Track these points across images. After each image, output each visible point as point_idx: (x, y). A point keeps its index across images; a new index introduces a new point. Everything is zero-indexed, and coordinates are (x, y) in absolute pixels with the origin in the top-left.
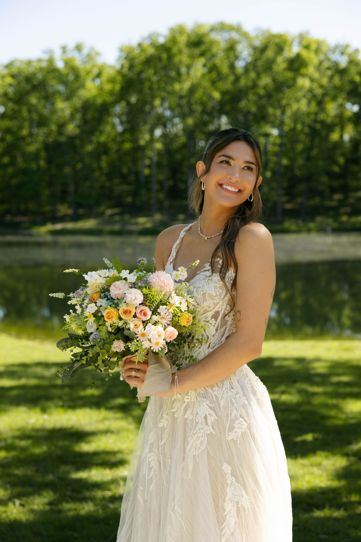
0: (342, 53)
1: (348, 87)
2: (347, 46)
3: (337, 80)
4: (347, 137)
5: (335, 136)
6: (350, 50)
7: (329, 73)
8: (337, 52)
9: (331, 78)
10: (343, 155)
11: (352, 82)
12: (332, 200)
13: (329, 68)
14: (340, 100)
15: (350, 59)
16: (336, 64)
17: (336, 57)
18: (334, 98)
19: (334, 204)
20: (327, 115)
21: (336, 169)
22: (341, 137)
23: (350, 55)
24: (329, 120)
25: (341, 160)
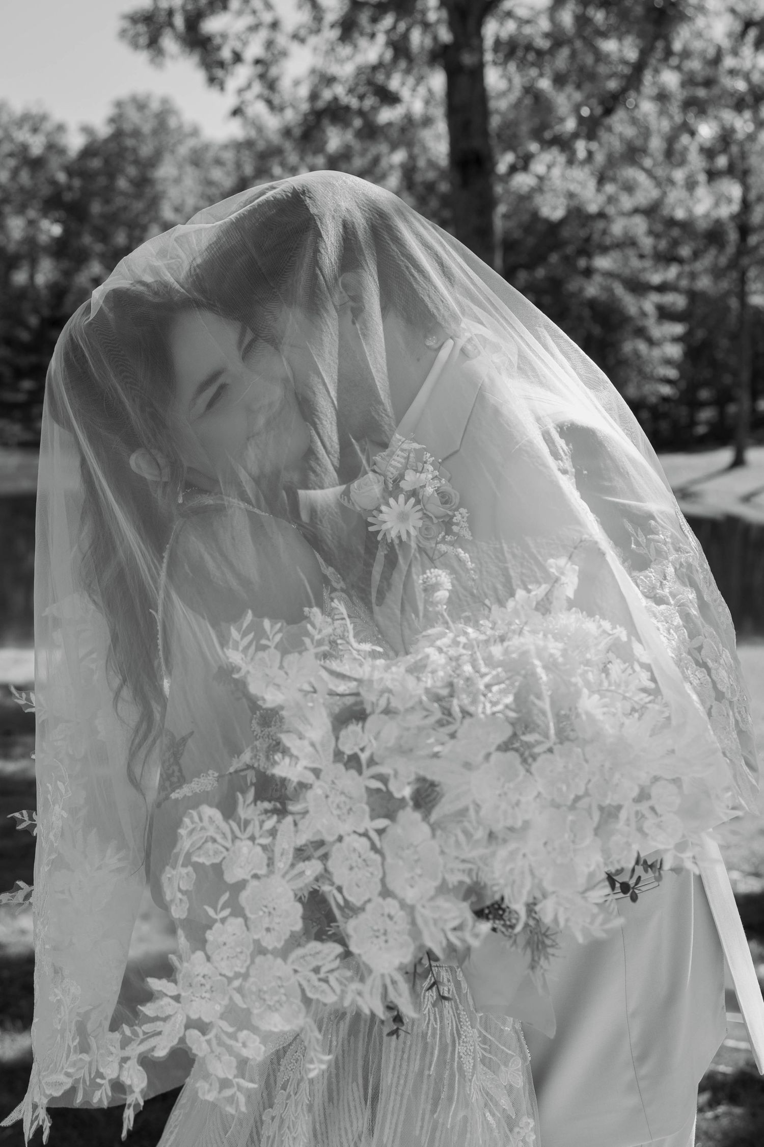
0: (35, 130)
1: (46, 191)
2: (44, 118)
3: (25, 177)
4: (41, 279)
5: (20, 277)
6: (48, 126)
7: (12, 163)
8: (26, 128)
9: (15, 173)
10: (36, 311)
11: (53, 182)
12: (17, 390)
13: (11, 155)
14: (32, 213)
15: (48, 142)
16: (25, 148)
17: (23, 136)
18: (21, 210)
19: (21, 397)
20: (8, 237)
21: (24, 336)
22: (32, 277)
23: (48, 135)
24: (12, 248)
25: (33, 321)
